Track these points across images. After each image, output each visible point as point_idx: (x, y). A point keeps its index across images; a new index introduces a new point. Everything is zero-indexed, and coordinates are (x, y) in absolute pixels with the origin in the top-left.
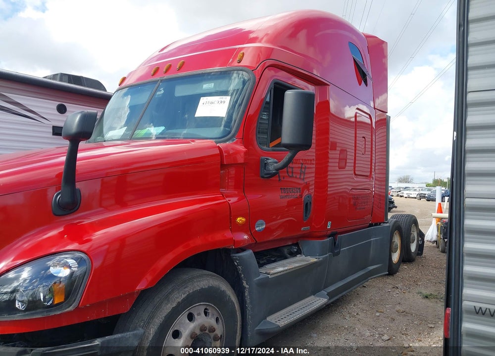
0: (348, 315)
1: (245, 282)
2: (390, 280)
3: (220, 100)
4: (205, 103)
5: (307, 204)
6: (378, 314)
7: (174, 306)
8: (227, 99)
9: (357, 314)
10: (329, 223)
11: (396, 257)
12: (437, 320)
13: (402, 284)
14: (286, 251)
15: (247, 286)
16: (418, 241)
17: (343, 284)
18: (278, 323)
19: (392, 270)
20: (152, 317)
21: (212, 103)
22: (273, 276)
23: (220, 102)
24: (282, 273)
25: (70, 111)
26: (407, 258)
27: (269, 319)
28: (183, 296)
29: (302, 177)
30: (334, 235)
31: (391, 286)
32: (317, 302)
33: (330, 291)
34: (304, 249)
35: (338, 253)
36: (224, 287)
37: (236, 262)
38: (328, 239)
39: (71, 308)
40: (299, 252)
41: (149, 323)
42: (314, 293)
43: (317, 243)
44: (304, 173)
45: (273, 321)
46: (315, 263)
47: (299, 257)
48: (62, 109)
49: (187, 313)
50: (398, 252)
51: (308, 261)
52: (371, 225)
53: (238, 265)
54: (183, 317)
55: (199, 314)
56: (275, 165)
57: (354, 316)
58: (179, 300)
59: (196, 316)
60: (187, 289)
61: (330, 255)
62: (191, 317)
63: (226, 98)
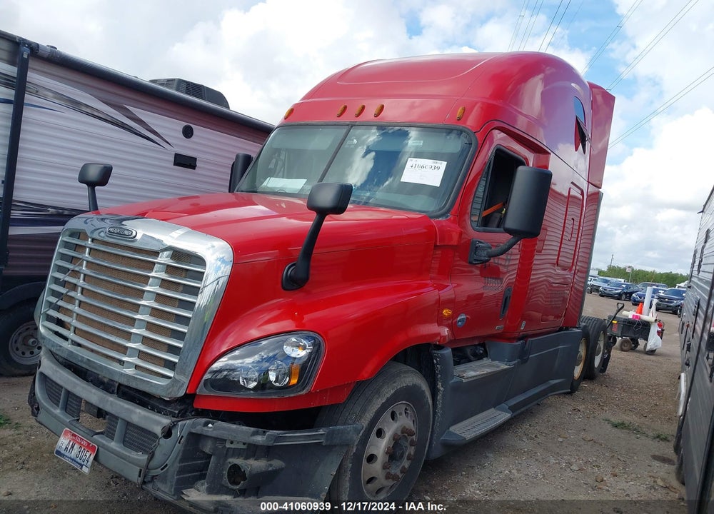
0: (525, 437)
1: (440, 384)
2: (567, 400)
3: (433, 165)
4: (414, 166)
5: (507, 297)
6: (560, 440)
7: (384, 401)
8: (443, 165)
9: (536, 436)
10: (524, 323)
11: (578, 371)
12: (632, 455)
13: (584, 406)
14: (469, 351)
15: (442, 389)
16: (603, 354)
17: (524, 398)
18: (463, 435)
19: (573, 388)
20: (364, 411)
21: (423, 167)
22: (467, 380)
23: (433, 168)
24: (473, 379)
25: (198, 136)
26: (589, 374)
27: (452, 429)
28: (392, 392)
29: (507, 264)
30: (524, 338)
31: (571, 408)
32: (500, 416)
33: (512, 404)
34: (491, 351)
35: (526, 361)
36: (425, 387)
37: (436, 360)
38: (519, 343)
39: (304, 392)
40: (485, 355)
41: (361, 417)
42: (495, 405)
43: (507, 346)
44: (510, 260)
45: (458, 433)
46: (506, 370)
47: (486, 361)
48: (188, 132)
49: (391, 411)
50: (581, 365)
51: (498, 367)
52: (561, 329)
53: (437, 364)
54: (387, 414)
55: (401, 414)
56: (490, 250)
57: (532, 439)
58: (388, 395)
59: (398, 415)
60: (395, 385)
61: (518, 363)
62: (393, 416)
63: (441, 164)
